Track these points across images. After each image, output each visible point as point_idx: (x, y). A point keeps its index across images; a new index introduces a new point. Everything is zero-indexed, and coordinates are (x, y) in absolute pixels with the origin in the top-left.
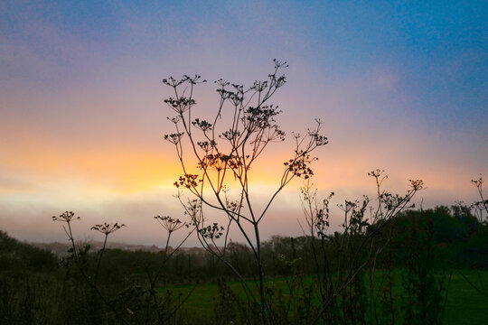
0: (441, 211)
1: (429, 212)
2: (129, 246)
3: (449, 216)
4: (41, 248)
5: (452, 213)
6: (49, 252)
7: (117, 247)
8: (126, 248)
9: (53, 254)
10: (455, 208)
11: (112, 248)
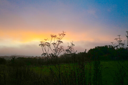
0: (106, 46)
1: (103, 47)
2: (26, 56)
3: (108, 48)
4: (1, 58)
5: (109, 47)
6: (4, 59)
7: (22, 57)
8: (25, 57)
9: (5, 59)
10: (110, 46)
11: (21, 57)
